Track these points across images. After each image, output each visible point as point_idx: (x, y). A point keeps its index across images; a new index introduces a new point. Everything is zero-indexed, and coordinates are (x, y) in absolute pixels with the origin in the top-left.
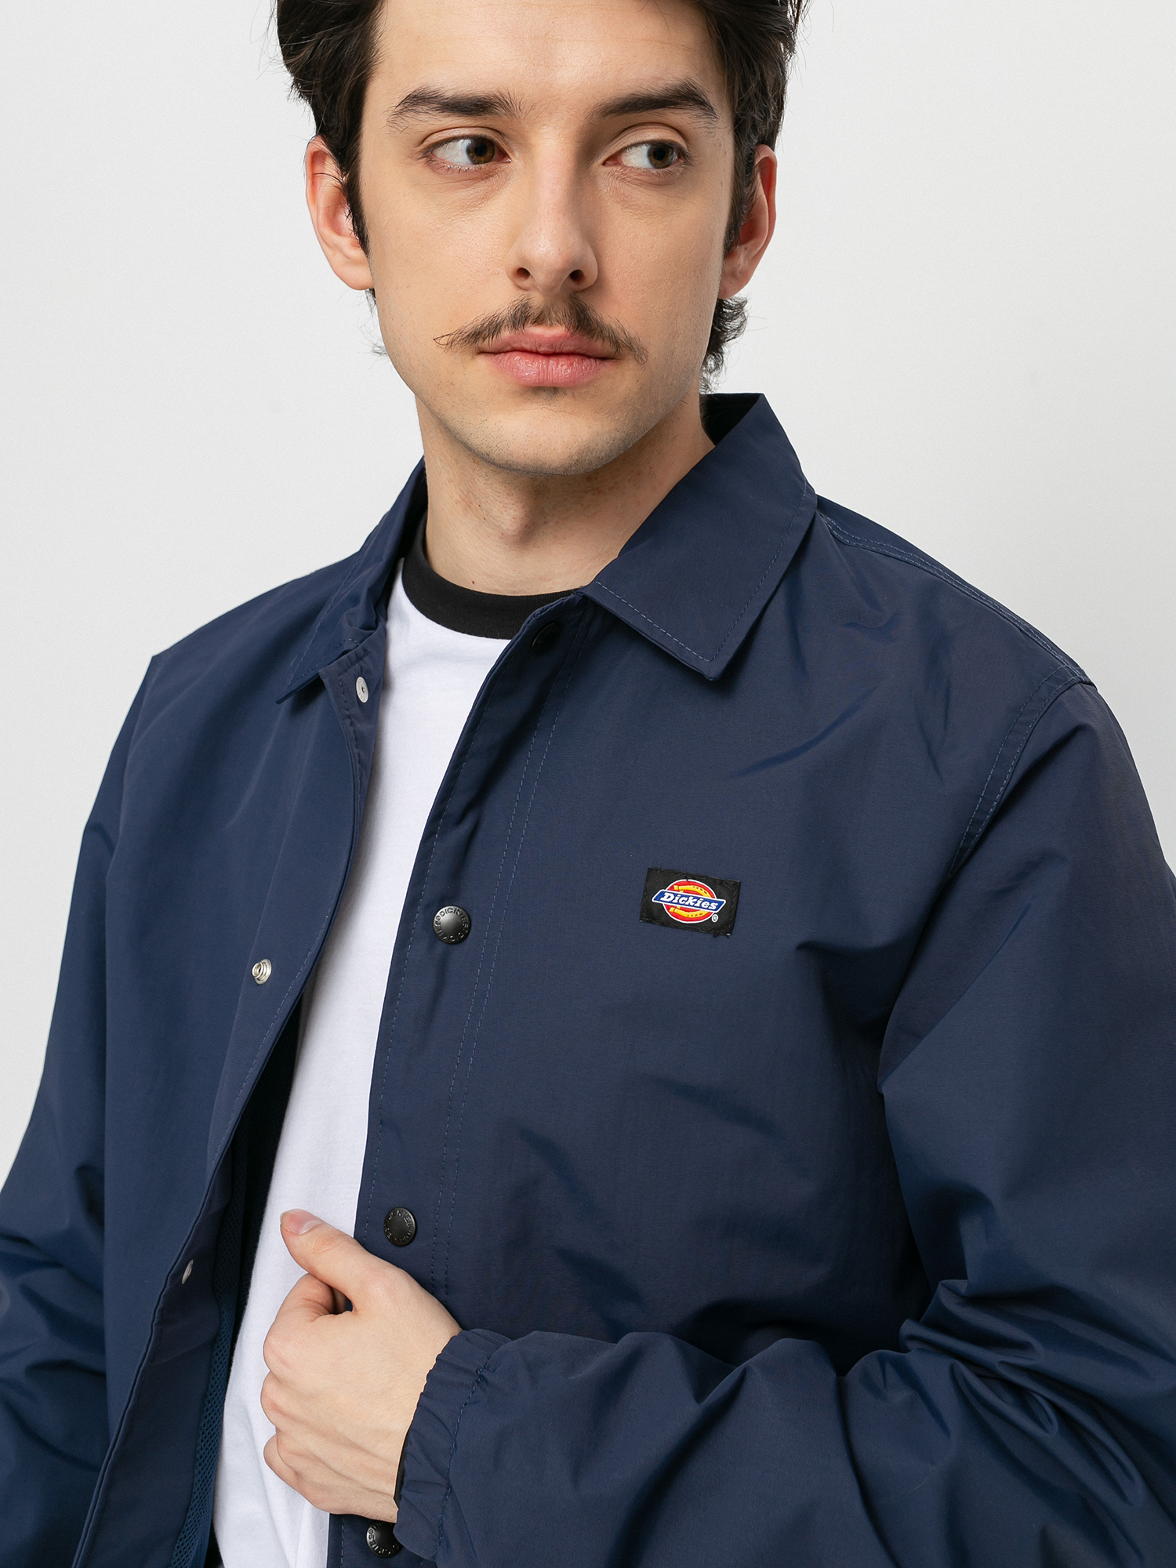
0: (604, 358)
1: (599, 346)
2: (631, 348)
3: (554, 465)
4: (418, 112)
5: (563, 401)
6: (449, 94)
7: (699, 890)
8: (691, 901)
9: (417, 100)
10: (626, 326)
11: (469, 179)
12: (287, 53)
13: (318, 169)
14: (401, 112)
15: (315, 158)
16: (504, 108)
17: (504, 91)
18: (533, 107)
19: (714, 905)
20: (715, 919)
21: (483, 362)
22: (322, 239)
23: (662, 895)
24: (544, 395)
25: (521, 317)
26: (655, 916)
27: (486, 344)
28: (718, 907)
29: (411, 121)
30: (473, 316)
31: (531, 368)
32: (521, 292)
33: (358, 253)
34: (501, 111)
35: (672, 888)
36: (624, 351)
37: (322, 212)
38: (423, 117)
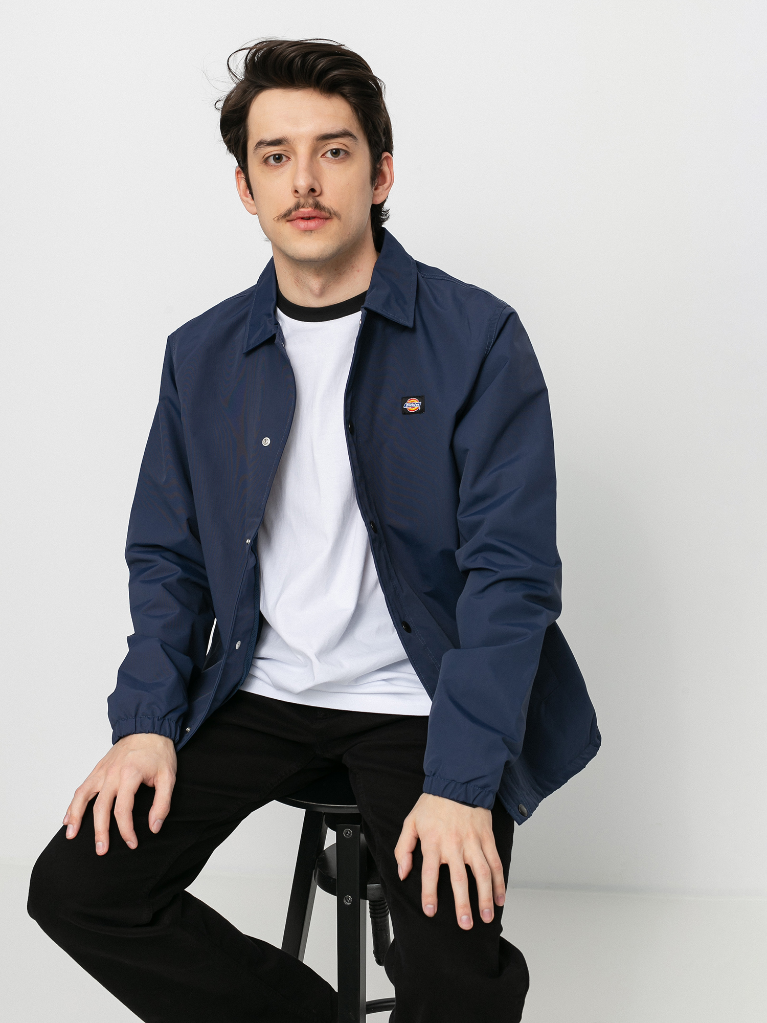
0: (327, 219)
1: (324, 214)
2: (335, 214)
3: (314, 256)
4: (261, 148)
5: (314, 235)
6: (269, 140)
7: (414, 401)
8: (413, 405)
9: (260, 144)
10: (333, 208)
11: (277, 167)
12: (224, 136)
13: (239, 176)
14: (256, 149)
15: (238, 173)
16: (286, 141)
17: (285, 136)
18: (294, 140)
19: (417, 403)
20: (420, 407)
21: (288, 224)
22: (242, 200)
23: (405, 405)
24: (307, 233)
25: (298, 206)
26: (406, 412)
27: (288, 218)
28: (419, 405)
29: (259, 151)
30: (284, 209)
31: (303, 224)
32: (297, 199)
33: (252, 202)
34: (285, 143)
36: (333, 215)
37: (241, 191)
38: (263, 148)
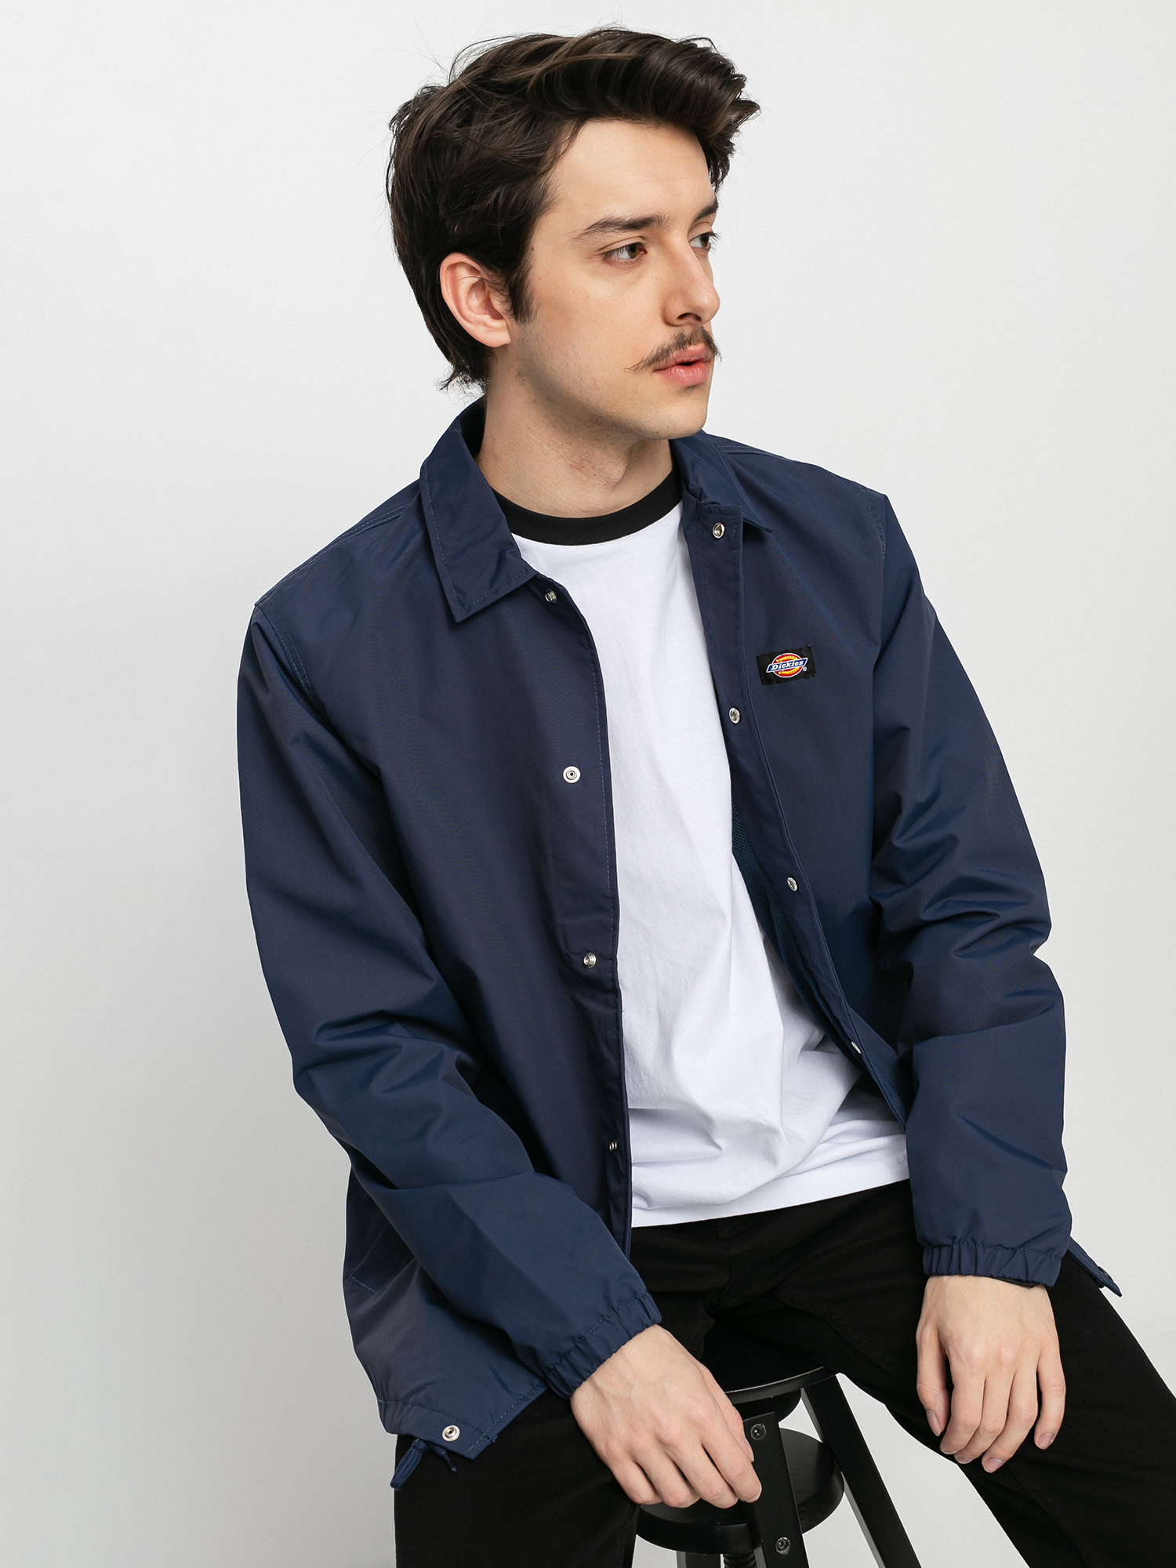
4: (606, 232)
7: (790, 657)
8: (788, 665)
19: (801, 663)
20: (805, 669)
23: (771, 667)
25: (682, 343)
26: (771, 680)
27: (657, 365)
28: (804, 663)
30: (650, 348)
31: (686, 374)
35: (775, 662)
38: (612, 234)
